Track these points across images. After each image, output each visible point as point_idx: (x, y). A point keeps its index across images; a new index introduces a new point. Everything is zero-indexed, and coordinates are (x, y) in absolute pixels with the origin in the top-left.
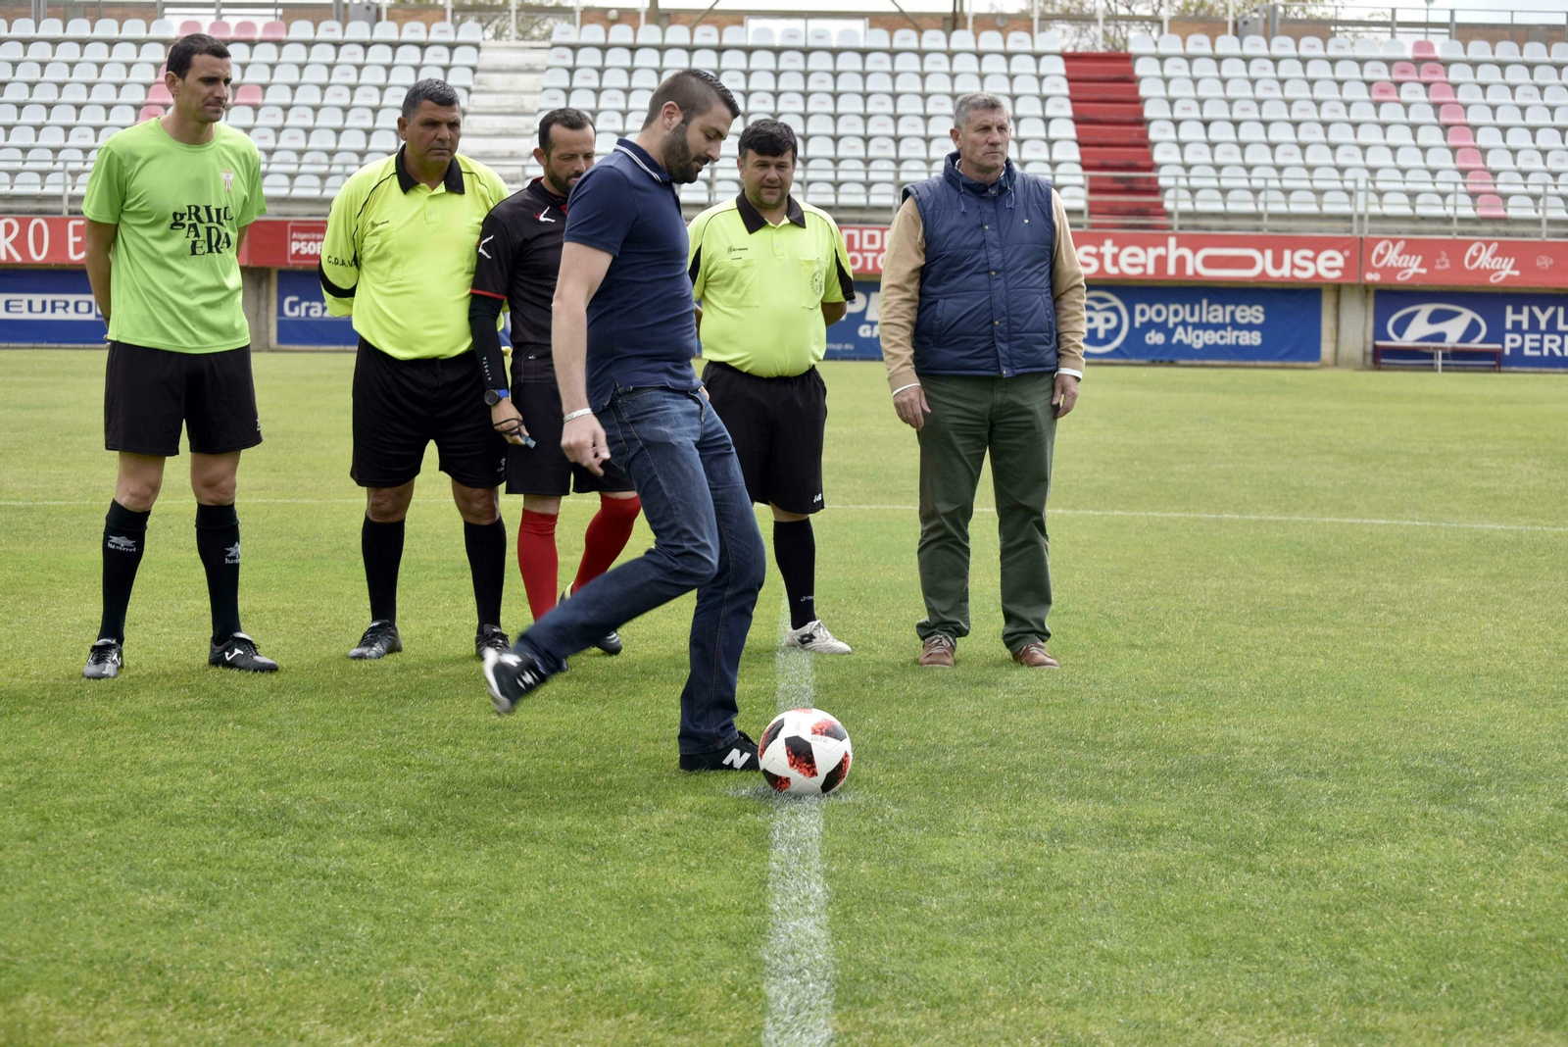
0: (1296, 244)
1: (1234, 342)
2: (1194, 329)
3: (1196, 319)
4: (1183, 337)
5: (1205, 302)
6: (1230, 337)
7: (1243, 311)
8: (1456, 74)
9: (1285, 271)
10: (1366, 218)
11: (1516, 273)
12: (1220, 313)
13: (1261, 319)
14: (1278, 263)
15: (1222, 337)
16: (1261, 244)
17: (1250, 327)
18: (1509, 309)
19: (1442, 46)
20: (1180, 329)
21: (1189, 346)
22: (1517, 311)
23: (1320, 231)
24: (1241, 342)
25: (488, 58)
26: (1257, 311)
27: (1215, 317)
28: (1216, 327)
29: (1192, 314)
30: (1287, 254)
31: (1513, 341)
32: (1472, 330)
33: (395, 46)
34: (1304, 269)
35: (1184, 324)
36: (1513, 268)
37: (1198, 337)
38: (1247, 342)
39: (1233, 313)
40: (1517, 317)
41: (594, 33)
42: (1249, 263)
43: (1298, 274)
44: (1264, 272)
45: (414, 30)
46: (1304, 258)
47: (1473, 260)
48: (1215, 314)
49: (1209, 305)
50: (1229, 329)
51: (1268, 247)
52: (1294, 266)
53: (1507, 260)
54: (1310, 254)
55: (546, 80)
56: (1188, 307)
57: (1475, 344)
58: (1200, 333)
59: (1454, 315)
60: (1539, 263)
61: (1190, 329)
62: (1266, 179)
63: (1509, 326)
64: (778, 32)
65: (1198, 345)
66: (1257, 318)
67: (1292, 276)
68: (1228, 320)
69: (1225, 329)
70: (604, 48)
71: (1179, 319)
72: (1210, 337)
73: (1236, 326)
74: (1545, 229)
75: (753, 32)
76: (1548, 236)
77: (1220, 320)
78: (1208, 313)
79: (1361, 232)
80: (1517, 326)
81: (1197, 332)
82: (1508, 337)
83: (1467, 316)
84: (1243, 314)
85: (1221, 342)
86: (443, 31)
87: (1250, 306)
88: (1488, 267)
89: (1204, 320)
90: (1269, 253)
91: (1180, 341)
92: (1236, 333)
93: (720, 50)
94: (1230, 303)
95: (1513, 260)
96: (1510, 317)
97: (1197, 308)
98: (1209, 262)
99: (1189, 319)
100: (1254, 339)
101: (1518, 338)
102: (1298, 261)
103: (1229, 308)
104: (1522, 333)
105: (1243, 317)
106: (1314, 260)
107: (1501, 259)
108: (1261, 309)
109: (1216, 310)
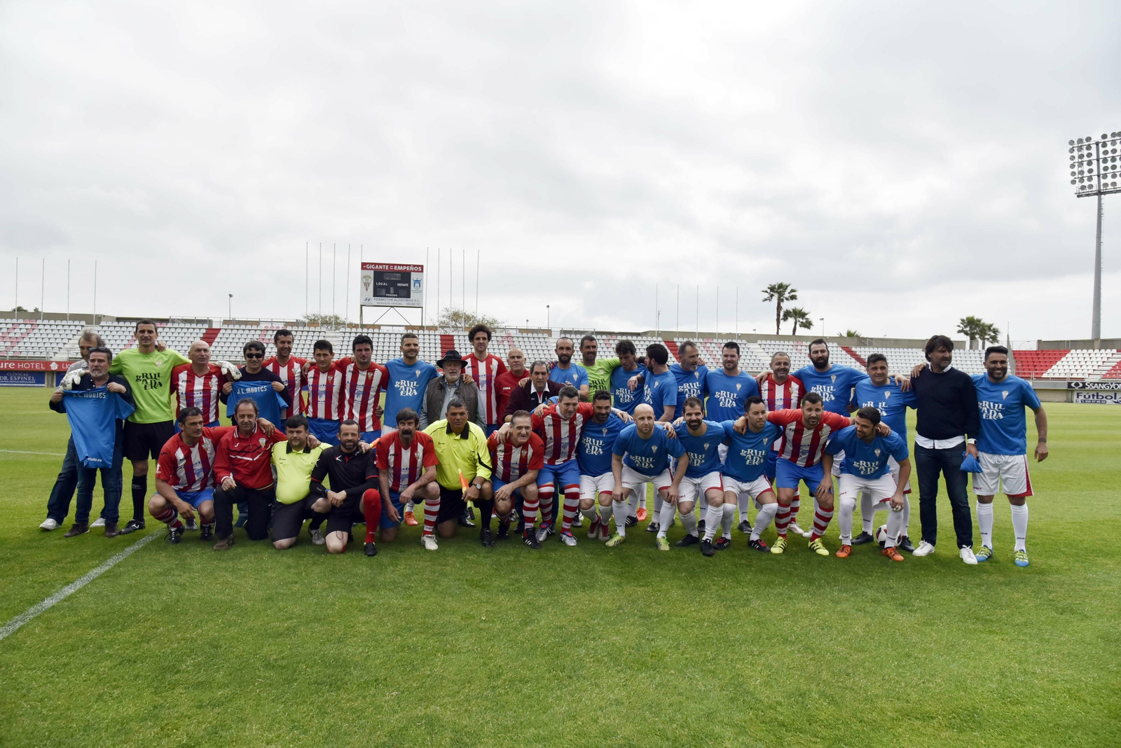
8: (514, 339)
19: (513, 333)
25: (327, 334)
33: (308, 332)
41: (348, 330)
45: (312, 329)
55: (339, 339)
64: (390, 330)
70: (350, 333)
75: (383, 329)
86: (318, 329)
93: (373, 333)
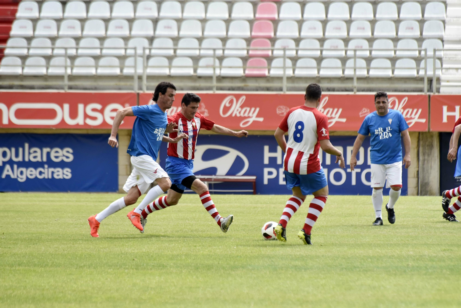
0: (87, 99)
1: (50, 177)
2: (18, 167)
3: (20, 159)
4: (10, 173)
5: (27, 146)
6: (47, 173)
7: (57, 152)
9: (80, 120)
10: (145, 78)
11: (261, 119)
12: (39, 154)
13: (71, 158)
14: (73, 114)
15: (41, 173)
16: (60, 99)
17: (62, 165)
18: (266, 148)
20: (8, 167)
21: (16, 180)
22: (273, 150)
23: (120, 89)
24: (56, 176)
26: (68, 152)
27: (35, 157)
28: (36, 165)
29: (17, 155)
30: (81, 107)
31: (270, 173)
32: (237, 165)
34: (94, 118)
35: (11, 163)
36: (258, 116)
37: (22, 173)
38: (61, 177)
39: (48, 154)
40: (273, 155)
42: (52, 114)
43: (89, 122)
44: (63, 121)
46: (94, 110)
47: (226, 109)
48: (35, 154)
49: (30, 148)
50: (46, 166)
51: (66, 102)
52: (86, 116)
53: (253, 109)
54: (99, 106)
56: (13, 150)
57: (240, 176)
58: (24, 170)
59: (223, 153)
60: (278, 112)
61: (15, 166)
62: (66, 49)
63: (266, 161)
65: (22, 179)
66: (67, 157)
67: (85, 124)
68: (45, 159)
69: (43, 167)
71: (7, 159)
72: (32, 173)
73: (51, 164)
74: (285, 84)
76: (289, 89)
77: (39, 159)
78: (30, 153)
79: (140, 88)
80: (273, 162)
81: (21, 169)
82: (266, 170)
83: (233, 154)
84: (57, 155)
85: (40, 177)
87: (62, 148)
88: (238, 115)
89: (27, 159)
90: (66, 106)
91: (8, 176)
92: (51, 170)
94: (46, 147)
95: (258, 110)
96: (267, 155)
97: (21, 150)
98: (20, 113)
99: (15, 159)
100: (66, 174)
101: (274, 170)
102: (90, 113)
103: (46, 150)
104: (277, 167)
105: (57, 157)
106: (102, 111)
107: (248, 109)
108: (70, 150)
109: (35, 152)
